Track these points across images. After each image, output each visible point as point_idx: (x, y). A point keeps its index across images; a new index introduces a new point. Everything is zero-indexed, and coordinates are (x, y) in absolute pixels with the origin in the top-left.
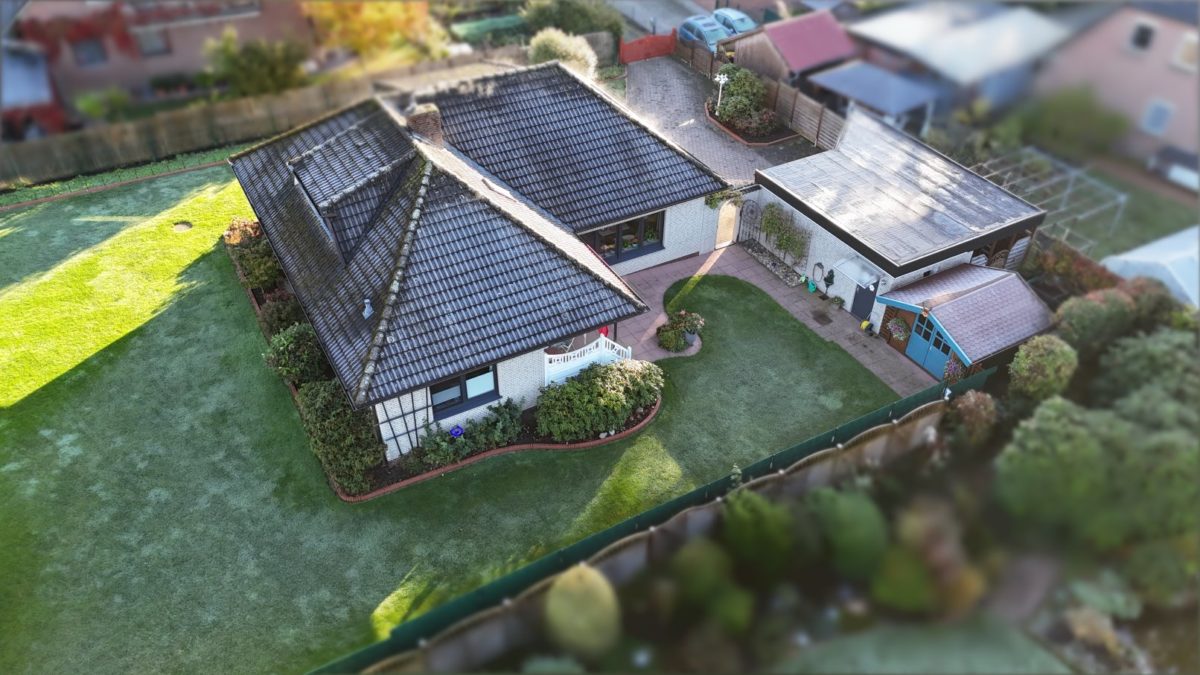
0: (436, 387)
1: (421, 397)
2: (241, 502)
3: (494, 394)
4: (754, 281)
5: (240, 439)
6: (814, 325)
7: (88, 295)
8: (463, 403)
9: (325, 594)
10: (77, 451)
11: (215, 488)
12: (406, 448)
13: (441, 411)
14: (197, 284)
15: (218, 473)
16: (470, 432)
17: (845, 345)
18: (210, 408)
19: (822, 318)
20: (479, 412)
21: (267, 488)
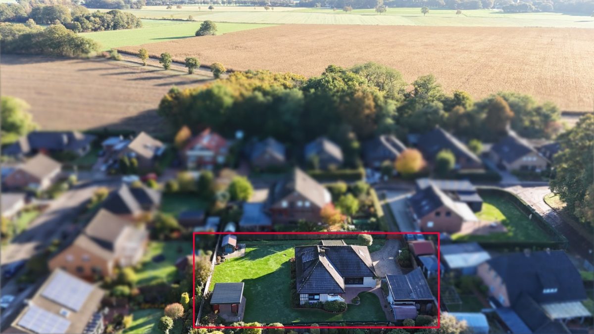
0: (310, 295)
1: (307, 295)
2: (279, 303)
3: (319, 299)
4: (378, 296)
5: (282, 295)
6: (383, 307)
7: (267, 264)
8: (314, 299)
9: (285, 319)
10: (260, 289)
11: (276, 300)
12: (303, 303)
13: (310, 299)
14: (284, 267)
15: (277, 298)
16: (313, 304)
17: (386, 312)
18: (279, 288)
19: (386, 307)
20: (315, 301)
21: (283, 303)
